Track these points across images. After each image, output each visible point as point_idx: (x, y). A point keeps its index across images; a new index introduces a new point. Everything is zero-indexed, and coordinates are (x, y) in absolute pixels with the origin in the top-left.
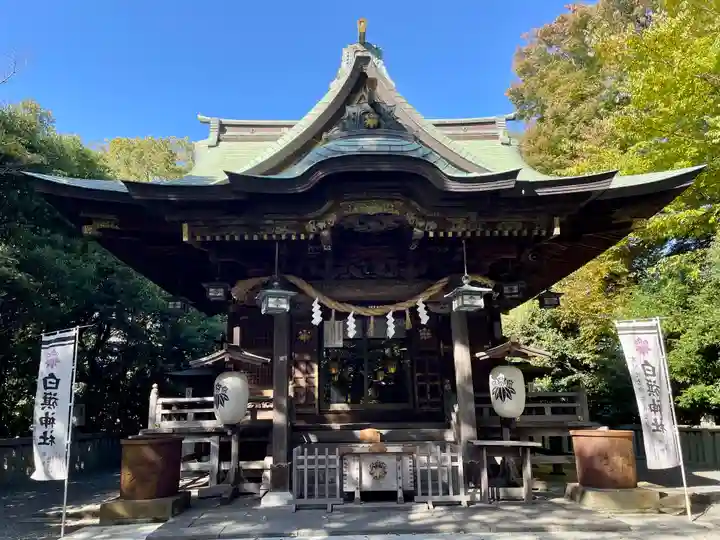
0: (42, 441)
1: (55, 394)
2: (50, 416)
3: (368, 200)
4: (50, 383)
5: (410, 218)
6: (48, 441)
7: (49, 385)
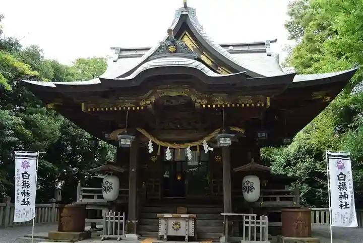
0: (23, 203)
1: (28, 182)
2: (26, 192)
3: (170, 89)
4: (25, 176)
5: (193, 98)
6: (25, 203)
7: (25, 177)
